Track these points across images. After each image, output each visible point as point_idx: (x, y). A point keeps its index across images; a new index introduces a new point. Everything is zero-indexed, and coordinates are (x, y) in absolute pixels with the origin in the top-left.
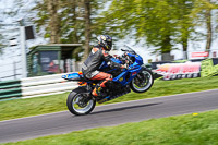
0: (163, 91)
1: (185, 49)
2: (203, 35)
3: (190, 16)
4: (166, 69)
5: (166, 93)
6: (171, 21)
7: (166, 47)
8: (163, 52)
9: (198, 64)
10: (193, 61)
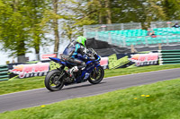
0: (18, 87)
1: (37, 52)
2: (51, 40)
3: (40, 25)
4: (21, 69)
5: (20, 89)
6: (25, 29)
7: (21, 51)
8: (18, 55)
9: (48, 64)
10: (43, 62)
